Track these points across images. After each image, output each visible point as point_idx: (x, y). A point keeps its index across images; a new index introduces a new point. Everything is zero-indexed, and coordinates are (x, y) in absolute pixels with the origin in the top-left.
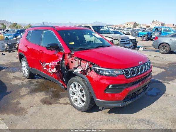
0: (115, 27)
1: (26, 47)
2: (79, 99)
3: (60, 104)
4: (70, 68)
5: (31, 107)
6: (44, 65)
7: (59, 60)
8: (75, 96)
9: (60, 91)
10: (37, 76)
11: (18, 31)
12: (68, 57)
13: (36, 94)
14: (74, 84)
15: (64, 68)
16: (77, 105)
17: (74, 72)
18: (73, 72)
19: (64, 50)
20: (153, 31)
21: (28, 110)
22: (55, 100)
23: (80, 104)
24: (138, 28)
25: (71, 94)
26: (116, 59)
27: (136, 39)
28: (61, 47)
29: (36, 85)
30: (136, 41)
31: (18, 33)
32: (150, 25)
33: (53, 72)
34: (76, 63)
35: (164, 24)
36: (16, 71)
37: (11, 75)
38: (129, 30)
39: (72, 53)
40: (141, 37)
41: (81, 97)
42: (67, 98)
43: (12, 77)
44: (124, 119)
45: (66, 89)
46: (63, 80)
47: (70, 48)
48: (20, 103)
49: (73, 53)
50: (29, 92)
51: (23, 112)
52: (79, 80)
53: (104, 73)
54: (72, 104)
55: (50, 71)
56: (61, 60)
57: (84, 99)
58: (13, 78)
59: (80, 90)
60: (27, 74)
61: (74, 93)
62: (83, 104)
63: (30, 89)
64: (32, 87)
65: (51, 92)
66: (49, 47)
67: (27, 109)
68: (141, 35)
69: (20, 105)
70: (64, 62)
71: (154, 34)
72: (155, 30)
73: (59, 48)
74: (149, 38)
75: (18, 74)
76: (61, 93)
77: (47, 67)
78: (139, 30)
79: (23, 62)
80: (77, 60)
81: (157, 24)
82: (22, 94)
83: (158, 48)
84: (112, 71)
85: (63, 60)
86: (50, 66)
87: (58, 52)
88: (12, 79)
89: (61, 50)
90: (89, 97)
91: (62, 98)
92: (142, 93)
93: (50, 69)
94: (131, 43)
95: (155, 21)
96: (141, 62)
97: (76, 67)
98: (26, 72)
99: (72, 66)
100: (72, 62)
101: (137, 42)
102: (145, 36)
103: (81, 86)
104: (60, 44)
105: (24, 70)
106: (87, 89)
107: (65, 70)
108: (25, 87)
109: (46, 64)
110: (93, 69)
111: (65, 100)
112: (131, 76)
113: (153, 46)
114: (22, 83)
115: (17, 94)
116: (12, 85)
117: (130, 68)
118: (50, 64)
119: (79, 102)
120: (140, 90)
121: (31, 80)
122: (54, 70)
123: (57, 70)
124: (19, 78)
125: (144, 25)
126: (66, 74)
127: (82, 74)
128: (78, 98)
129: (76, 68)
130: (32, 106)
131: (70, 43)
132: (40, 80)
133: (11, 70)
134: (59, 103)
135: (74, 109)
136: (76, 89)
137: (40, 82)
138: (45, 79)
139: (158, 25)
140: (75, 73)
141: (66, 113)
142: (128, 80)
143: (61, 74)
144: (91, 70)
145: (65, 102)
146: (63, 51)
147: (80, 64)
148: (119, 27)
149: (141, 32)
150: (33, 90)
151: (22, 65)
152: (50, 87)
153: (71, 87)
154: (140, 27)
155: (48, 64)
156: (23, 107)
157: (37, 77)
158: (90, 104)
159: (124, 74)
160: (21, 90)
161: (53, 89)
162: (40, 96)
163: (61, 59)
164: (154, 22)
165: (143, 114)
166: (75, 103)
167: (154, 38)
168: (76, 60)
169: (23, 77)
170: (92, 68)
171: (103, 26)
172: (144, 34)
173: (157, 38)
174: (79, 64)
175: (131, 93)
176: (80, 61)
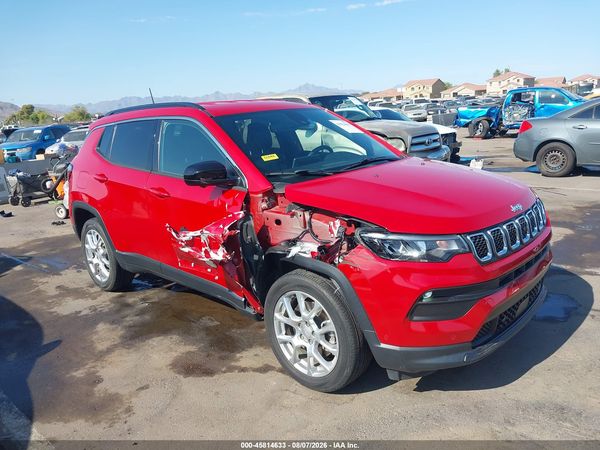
0: (372, 99)
1: (101, 181)
2: (311, 349)
3: (243, 370)
4: (272, 242)
5: (142, 388)
6: (184, 239)
7: (234, 217)
8: (297, 341)
9: (232, 327)
10: (140, 282)
11: (46, 131)
12: (264, 205)
13: (150, 342)
14: (290, 297)
15: (252, 243)
16: (305, 372)
17: (290, 256)
18: (286, 255)
19: (245, 182)
20: (508, 105)
21: (134, 400)
22: (222, 358)
23: (318, 364)
24: (447, 96)
25: (281, 332)
26: (437, 201)
27: (454, 135)
28: (234, 173)
29: (142, 312)
30: (455, 141)
31: (46, 137)
32: (488, 84)
33: (215, 262)
34: (293, 225)
35: (533, 79)
36: (62, 270)
37: (49, 285)
38: (422, 105)
39: (275, 191)
40: (466, 125)
41: (322, 343)
42: (262, 349)
43: (52, 291)
44: (475, 406)
45: (259, 317)
46: (248, 287)
47: (266, 173)
48: (99, 380)
49: (279, 190)
50: (123, 337)
51: (119, 411)
52: (310, 281)
53: (401, 250)
54: (286, 369)
55: (206, 259)
56: (241, 216)
57: (331, 347)
58: (57, 293)
59: (315, 319)
60: (106, 275)
61: (290, 330)
62: (329, 367)
63: (125, 327)
64: (131, 319)
65: (202, 334)
66: (195, 177)
67: (131, 396)
68: (468, 121)
69: (100, 386)
70: (252, 222)
71: (510, 115)
72: (513, 100)
73: (228, 175)
74: (494, 128)
75: (70, 277)
76: (235, 332)
77: (195, 243)
78: (453, 104)
79: (88, 236)
80: (299, 213)
81: (511, 79)
82: (101, 346)
83: (534, 160)
84: (426, 242)
85: (246, 217)
86: (204, 239)
87: (224, 192)
88: (53, 297)
89: (235, 183)
90: (350, 339)
91: (243, 350)
92: (525, 311)
93: (203, 249)
94: (444, 147)
95: (502, 70)
96: (519, 207)
97: (292, 237)
98: (102, 267)
99: (278, 237)
100: (278, 222)
101: (460, 144)
102: (479, 122)
103: (317, 304)
104: (230, 161)
105: (95, 261)
106: (340, 313)
107: (256, 251)
108: (105, 323)
109: (190, 235)
110: (360, 240)
111: (256, 355)
112: (494, 255)
113: (517, 152)
114: (93, 309)
115: (84, 348)
116: (59, 318)
117: (489, 229)
118: (204, 235)
119: (311, 360)
120: (521, 301)
121: (121, 296)
122: (220, 255)
123: (229, 252)
124: (78, 293)
125: (467, 85)
126: (260, 266)
127: (320, 259)
128: (307, 345)
129: (293, 242)
130: (147, 387)
131: (266, 158)
132: (155, 295)
133: (45, 266)
134: (235, 368)
135: (296, 386)
136: (298, 314)
137: (156, 300)
138: (169, 288)
139: (513, 83)
140: (293, 257)
141: (272, 402)
142: (487, 269)
143: (241, 265)
144: (352, 244)
145: (258, 364)
146: (241, 185)
147: (311, 226)
148: (386, 98)
149: (466, 109)
150: (137, 329)
151: (87, 246)
152: (194, 314)
153: (281, 310)
154: (455, 94)
155: (198, 233)
156: (112, 390)
157: (141, 285)
158: (356, 364)
159: (471, 252)
160: (96, 333)
161: (207, 321)
162: (163, 351)
163: (242, 214)
164: (497, 74)
165: (535, 384)
166: (296, 366)
167: (511, 127)
168: (293, 215)
169: (92, 286)
170: (357, 236)
171: (346, 97)
172: (477, 115)
173: (526, 126)
174: (305, 227)
175: (496, 315)
176: (307, 216)
